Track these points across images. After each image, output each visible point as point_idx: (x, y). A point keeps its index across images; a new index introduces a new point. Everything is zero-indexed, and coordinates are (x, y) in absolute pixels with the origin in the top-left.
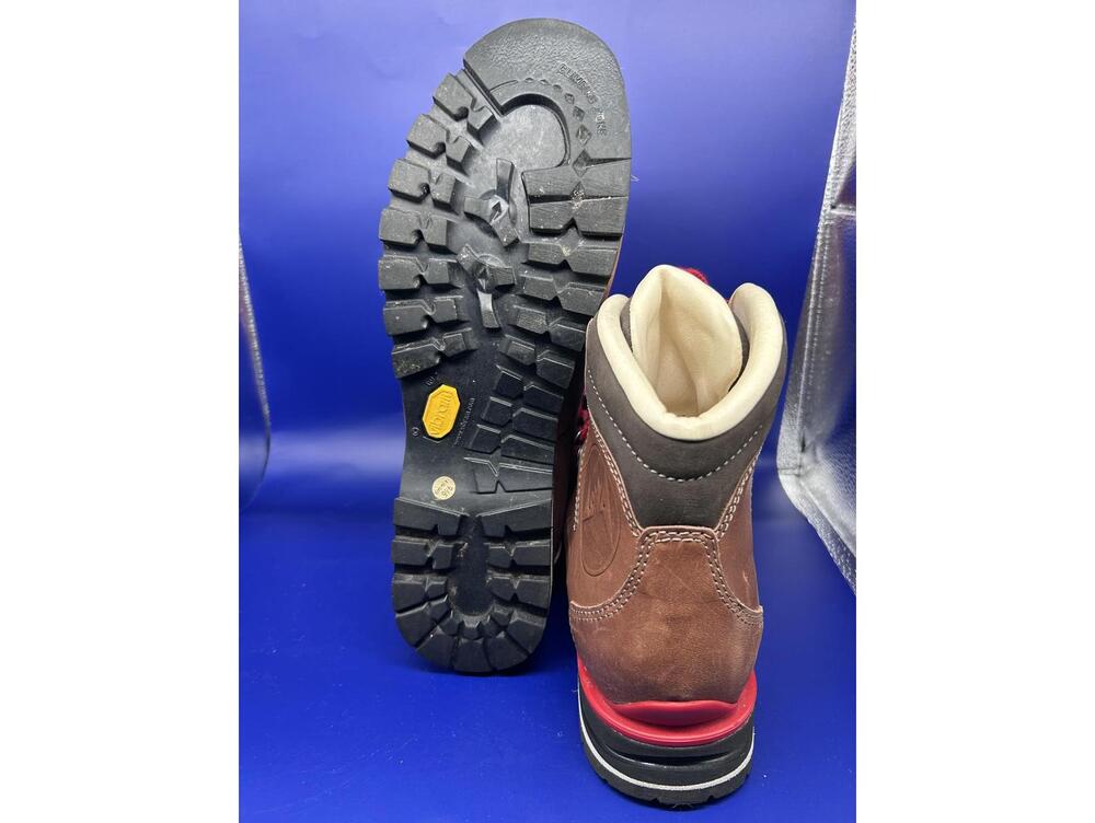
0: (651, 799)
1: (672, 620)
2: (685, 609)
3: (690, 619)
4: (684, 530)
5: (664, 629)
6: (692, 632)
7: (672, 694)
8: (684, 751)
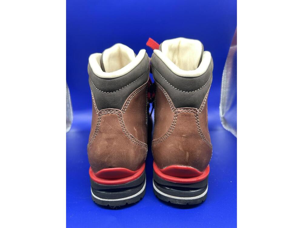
0: (107, 205)
1: (108, 140)
2: (112, 135)
3: (113, 139)
4: (111, 110)
5: (106, 142)
6: (115, 143)
7: (109, 165)
8: (115, 187)
